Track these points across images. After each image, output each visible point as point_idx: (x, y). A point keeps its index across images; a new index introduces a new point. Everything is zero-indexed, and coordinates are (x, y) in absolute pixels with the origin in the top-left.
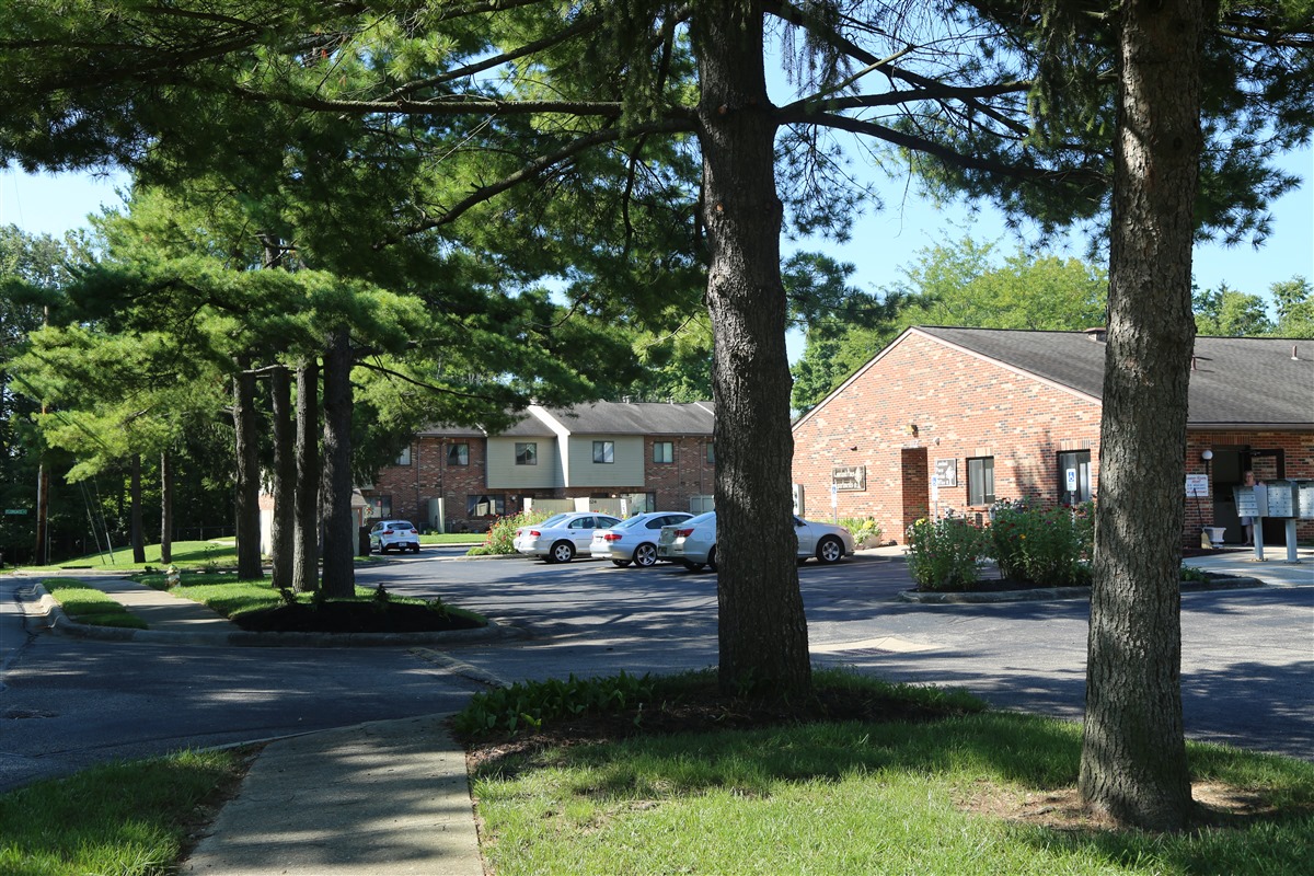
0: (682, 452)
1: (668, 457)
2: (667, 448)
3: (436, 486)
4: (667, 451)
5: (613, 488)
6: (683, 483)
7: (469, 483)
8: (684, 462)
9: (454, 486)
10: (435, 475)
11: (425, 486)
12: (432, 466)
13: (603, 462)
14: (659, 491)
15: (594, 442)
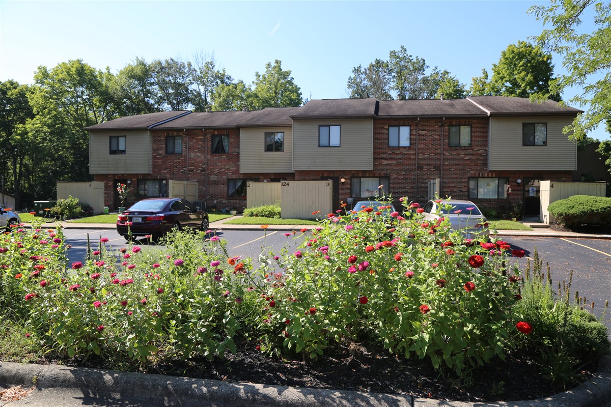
0: (420, 135)
1: (405, 141)
2: (405, 132)
3: (202, 171)
4: (403, 136)
5: (343, 172)
6: (420, 168)
7: (229, 169)
8: (422, 146)
9: (216, 171)
10: (200, 162)
11: (193, 171)
12: (199, 154)
13: (329, 146)
14: (394, 176)
15: (320, 126)
